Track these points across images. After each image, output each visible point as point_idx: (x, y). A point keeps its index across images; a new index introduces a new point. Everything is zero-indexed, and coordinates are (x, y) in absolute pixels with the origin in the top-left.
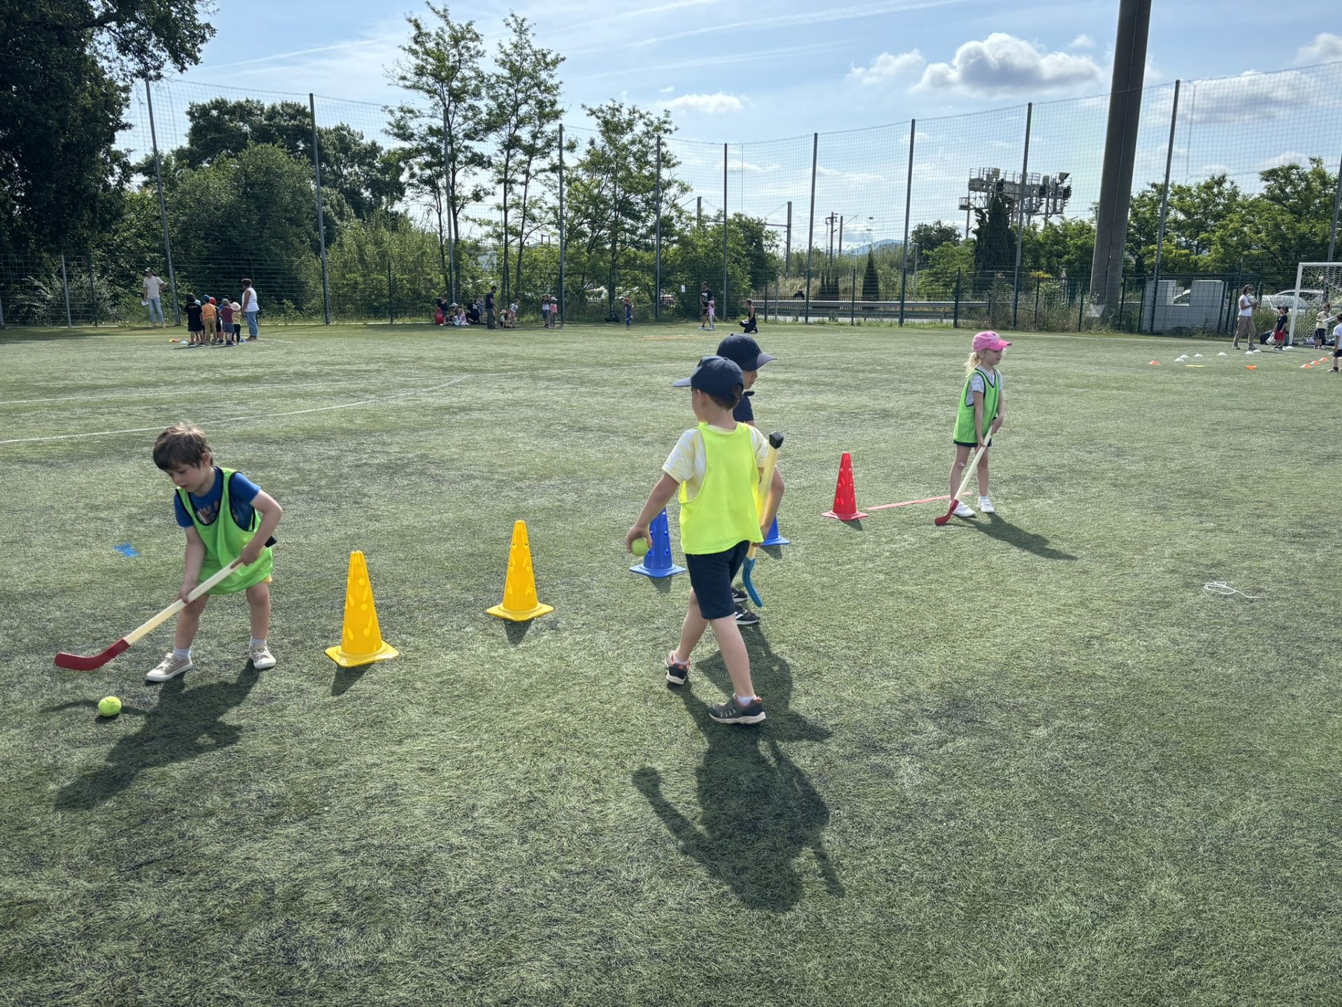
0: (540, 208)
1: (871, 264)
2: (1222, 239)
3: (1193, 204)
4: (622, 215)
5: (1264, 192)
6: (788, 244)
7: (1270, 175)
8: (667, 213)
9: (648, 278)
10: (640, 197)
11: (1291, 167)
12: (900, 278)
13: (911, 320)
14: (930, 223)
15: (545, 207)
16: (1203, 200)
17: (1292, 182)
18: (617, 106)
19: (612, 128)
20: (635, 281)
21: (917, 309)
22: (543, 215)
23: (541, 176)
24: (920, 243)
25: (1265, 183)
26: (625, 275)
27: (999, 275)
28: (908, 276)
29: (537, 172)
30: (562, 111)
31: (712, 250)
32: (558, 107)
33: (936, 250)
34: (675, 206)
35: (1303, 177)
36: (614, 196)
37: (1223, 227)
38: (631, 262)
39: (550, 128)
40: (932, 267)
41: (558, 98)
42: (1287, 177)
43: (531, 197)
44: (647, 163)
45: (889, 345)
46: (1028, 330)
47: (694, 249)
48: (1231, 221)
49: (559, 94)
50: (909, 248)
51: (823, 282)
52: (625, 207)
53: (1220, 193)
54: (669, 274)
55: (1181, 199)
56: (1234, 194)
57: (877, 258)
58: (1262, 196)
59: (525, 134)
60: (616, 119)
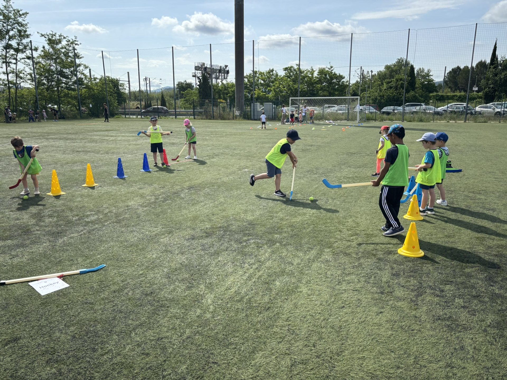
0: (24, 73)
1: (163, 96)
2: (274, 89)
3: (265, 78)
4: (61, 76)
5: (285, 74)
6: (129, 88)
7: (286, 69)
8: (80, 76)
9: (74, 102)
10: (68, 70)
11: (291, 67)
12: (174, 102)
13: (179, 117)
14: (183, 81)
15: (25, 73)
16: (268, 77)
17: (292, 72)
18: (54, 34)
19: (52, 42)
20: (69, 103)
21: (181, 113)
22: (25, 76)
23: (23, 61)
24: (180, 89)
25: (285, 72)
26: (64, 100)
27: (207, 101)
28: (177, 101)
29: (21, 59)
30: (30, 35)
31: (101, 91)
32: (28, 33)
33: (186, 92)
34: (83, 74)
35: (295, 70)
36: (56, 69)
37: (274, 86)
38: (66, 95)
39: (25, 41)
40: (185, 98)
41: (27, 29)
42: (290, 70)
43: (19, 69)
44: (70, 56)
45: (172, 125)
46: (218, 119)
47: (93, 91)
48: (276, 84)
49: (28, 28)
50: (176, 90)
51: (145, 103)
52: (61, 73)
53: (273, 74)
54: (83, 100)
55: (262, 76)
56: (277, 75)
57: (165, 94)
58: (284, 76)
59: (14, 43)
60: (53, 39)
